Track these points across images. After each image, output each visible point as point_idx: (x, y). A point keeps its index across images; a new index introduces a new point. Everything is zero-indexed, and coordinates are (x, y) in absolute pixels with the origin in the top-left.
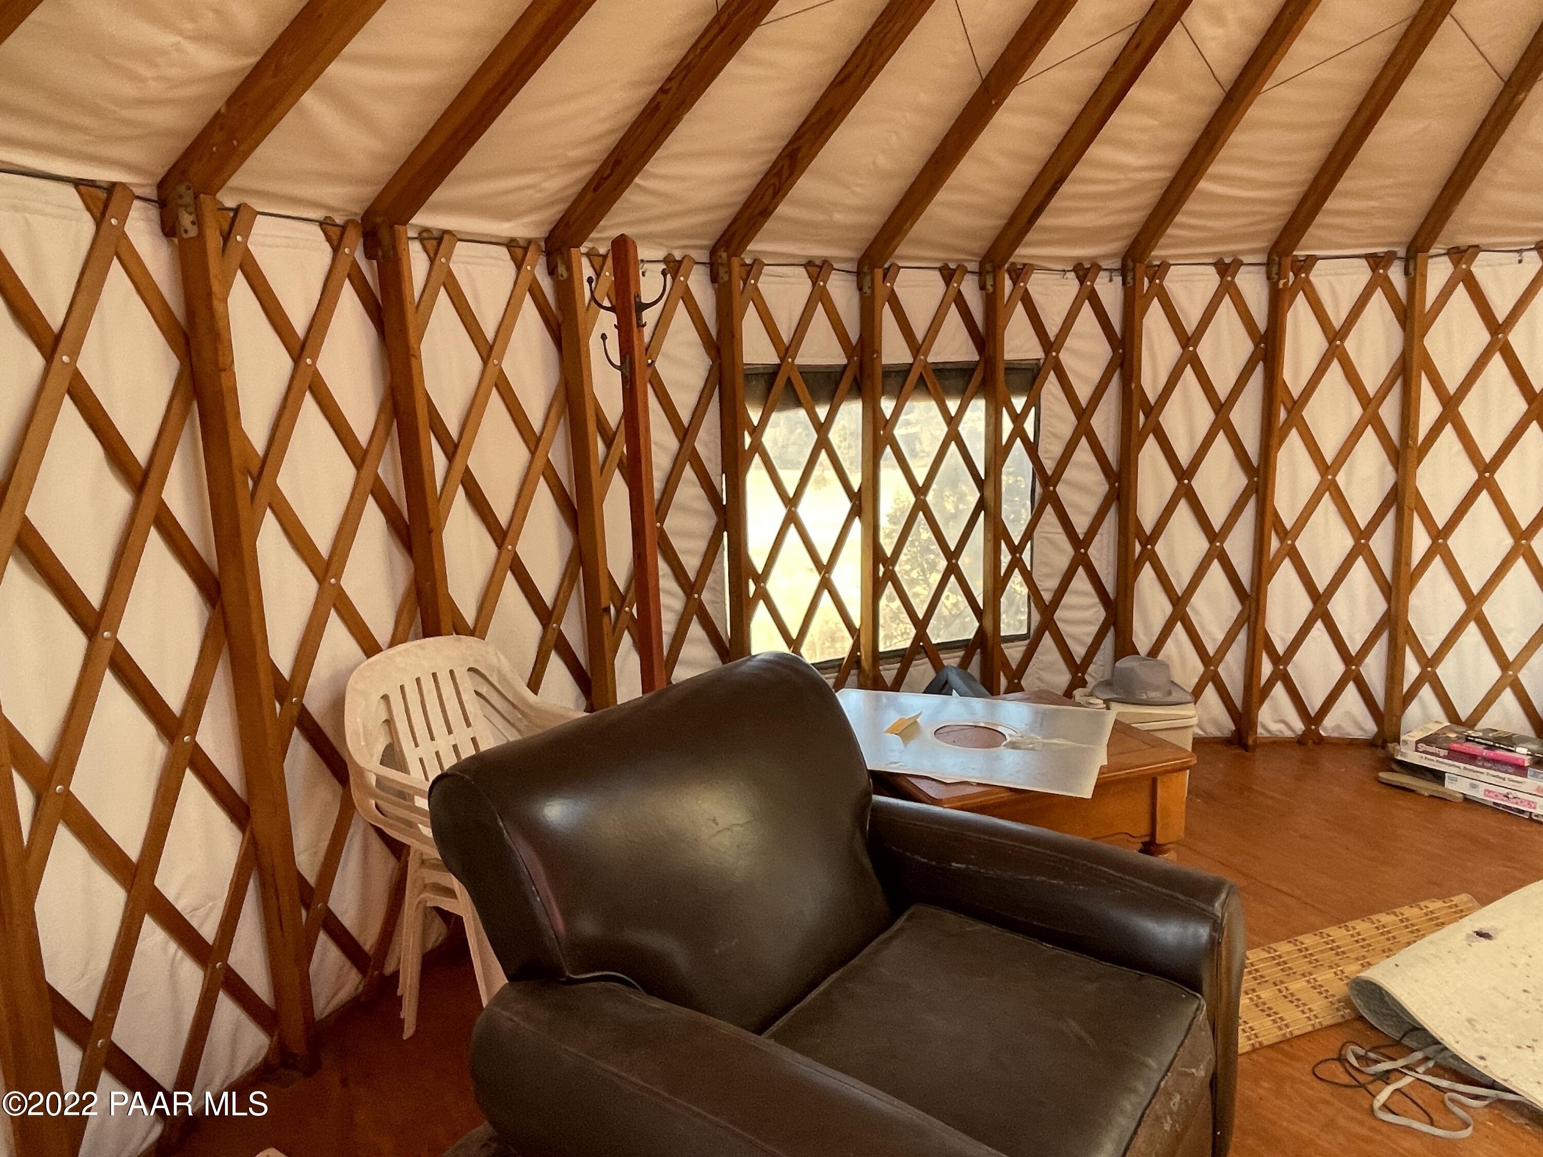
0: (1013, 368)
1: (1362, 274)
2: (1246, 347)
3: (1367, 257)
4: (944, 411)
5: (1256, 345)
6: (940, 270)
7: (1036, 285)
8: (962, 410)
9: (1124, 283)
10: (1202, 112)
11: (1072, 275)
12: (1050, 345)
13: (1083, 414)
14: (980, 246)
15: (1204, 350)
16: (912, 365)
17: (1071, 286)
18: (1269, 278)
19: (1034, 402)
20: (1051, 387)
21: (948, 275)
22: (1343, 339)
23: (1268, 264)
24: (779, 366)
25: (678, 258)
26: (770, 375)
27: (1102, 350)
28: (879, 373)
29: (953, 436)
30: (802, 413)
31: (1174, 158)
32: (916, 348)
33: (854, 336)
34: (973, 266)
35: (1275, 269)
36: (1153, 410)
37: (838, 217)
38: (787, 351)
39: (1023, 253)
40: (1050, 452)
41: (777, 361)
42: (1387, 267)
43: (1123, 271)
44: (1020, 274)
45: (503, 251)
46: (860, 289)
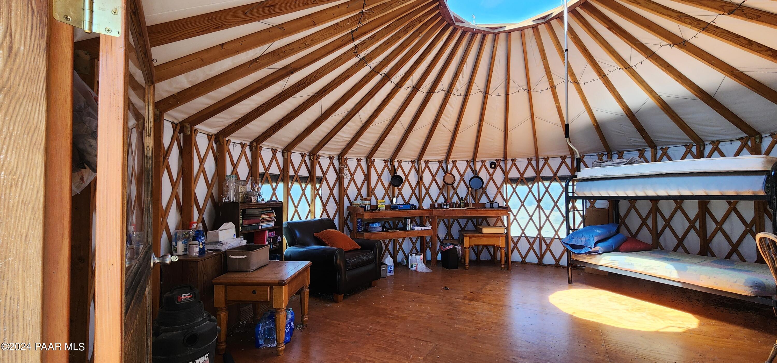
0: (317, 178)
1: (383, 164)
2: (363, 177)
3: (384, 160)
4: (301, 186)
5: (365, 177)
6: (301, 154)
7: (321, 160)
8: (306, 187)
9: (339, 161)
10: (358, 128)
11: (328, 158)
12: (324, 174)
13: (331, 190)
14: (310, 149)
15: (355, 177)
16: (294, 176)
17: (328, 161)
18: (367, 163)
19: (321, 187)
20: (324, 183)
21: (303, 155)
22: (381, 177)
23: (367, 160)
24: (265, 173)
25: (243, 143)
26: (262, 175)
27: (335, 176)
28: (289, 177)
29: (304, 194)
30: (269, 185)
31: (352, 136)
32: (296, 172)
33: (282, 167)
34: (307, 154)
35: (368, 161)
36: (345, 190)
37: (283, 139)
38: (267, 169)
39: (320, 152)
40: (325, 199)
41: (264, 172)
42: (387, 163)
43: (339, 159)
44: (319, 157)
45: (206, 136)
46: (283, 156)
